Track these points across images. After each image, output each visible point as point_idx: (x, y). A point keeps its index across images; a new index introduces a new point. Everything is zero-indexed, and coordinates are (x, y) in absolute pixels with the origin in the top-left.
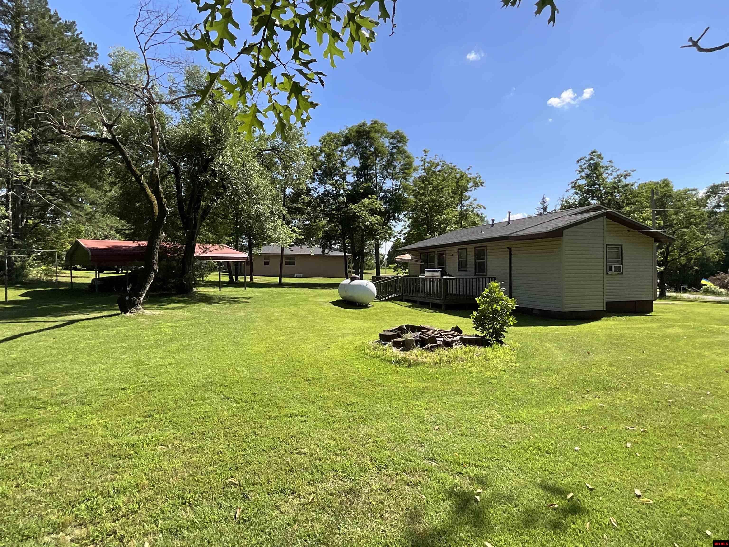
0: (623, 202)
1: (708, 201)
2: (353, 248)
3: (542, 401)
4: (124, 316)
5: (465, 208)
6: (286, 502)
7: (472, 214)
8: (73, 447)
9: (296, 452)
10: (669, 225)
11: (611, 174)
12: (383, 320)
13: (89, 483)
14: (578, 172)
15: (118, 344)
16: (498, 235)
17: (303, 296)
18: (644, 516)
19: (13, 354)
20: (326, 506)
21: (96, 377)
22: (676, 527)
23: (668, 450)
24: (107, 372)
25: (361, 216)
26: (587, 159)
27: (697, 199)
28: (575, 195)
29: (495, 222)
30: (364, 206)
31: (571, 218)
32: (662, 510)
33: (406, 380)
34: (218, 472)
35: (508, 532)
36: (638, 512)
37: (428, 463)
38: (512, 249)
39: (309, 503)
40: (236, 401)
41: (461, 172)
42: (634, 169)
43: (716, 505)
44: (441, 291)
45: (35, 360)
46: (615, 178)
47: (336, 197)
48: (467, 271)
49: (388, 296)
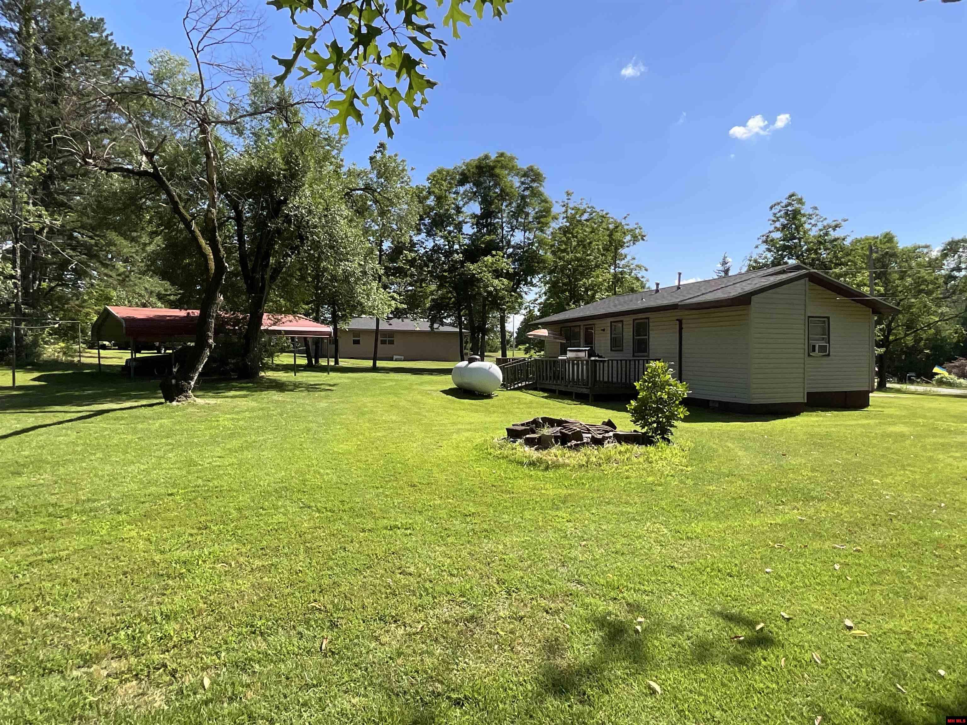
0: (831, 262)
1: (945, 262)
2: (471, 321)
3: (722, 513)
4: (169, 406)
5: (620, 270)
6: (388, 631)
7: (629, 277)
8: (107, 564)
9: (400, 571)
10: (891, 293)
11: (815, 225)
12: (511, 413)
13: (130, 607)
14: (771, 222)
15: (162, 439)
16: (665, 302)
17: (406, 384)
18: (857, 652)
19: (24, 451)
20: (439, 637)
21: (135, 480)
22: (898, 665)
23: (889, 574)
24: (149, 473)
25: (481, 279)
26: (783, 204)
27: (930, 259)
28: (767, 253)
29: (660, 287)
30: (486, 266)
31: (763, 280)
32: (881, 645)
33: (542, 486)
34: (297, 594)
35: (678, 669)
36: (849, 646)
37: (573, 587)
38: (684, 321)
39: (417, 633)
40: (319, 511)
41: (616, 222)
42: (846, 218)
43: (951, 639)
44: (588, 377)
45: (54, 458)
46: (821, 230)
47: (449, 253)
48: (622, 350)
49: (518, 384)
